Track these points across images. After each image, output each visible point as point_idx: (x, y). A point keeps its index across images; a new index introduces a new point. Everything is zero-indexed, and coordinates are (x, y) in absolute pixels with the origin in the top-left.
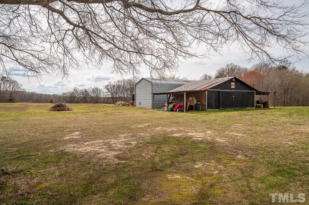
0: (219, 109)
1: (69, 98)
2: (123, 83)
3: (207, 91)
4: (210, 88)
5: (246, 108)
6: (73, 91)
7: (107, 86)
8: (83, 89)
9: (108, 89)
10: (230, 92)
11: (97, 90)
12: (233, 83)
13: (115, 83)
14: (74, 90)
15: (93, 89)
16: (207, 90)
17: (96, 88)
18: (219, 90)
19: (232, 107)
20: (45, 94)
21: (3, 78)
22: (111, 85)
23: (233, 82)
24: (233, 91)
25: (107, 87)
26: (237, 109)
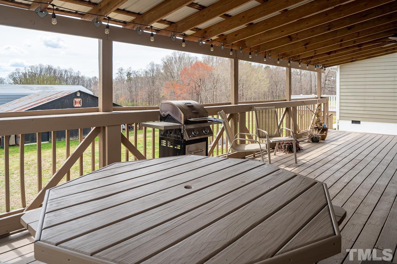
0: (48, 140)
7: (13, 73)
19: (76, 136)
23: (78, 97)
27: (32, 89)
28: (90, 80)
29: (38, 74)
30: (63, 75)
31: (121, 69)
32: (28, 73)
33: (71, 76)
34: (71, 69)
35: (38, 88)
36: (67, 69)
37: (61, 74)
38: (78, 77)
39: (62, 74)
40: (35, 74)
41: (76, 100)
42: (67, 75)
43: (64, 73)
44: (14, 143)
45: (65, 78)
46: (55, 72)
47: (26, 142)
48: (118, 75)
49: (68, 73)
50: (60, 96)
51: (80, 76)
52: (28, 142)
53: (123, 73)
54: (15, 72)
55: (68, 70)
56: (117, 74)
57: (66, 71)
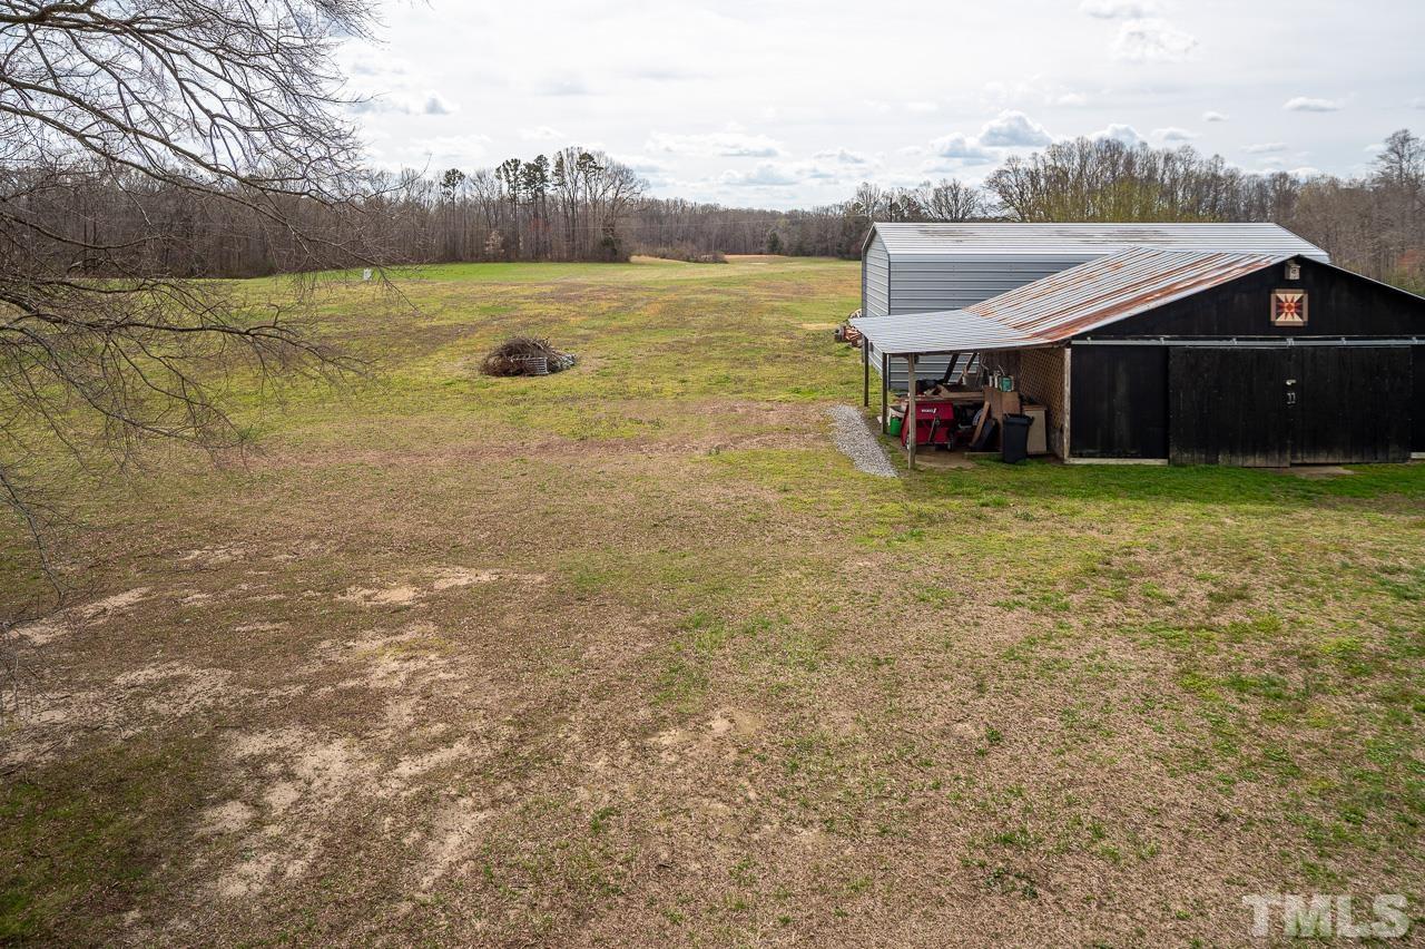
0: (1165, 456)
1: (841, 228)
2: (1077, 161)
3: (1068, 352)
4: (1096, 334)
5: (1414, 455)
6: (855, 202)
7: (1000, 173)
8: (896, 193)
9: (1004, 191)
10: (1261, 355)
11: (955, 196)
12: (1290, 297)
13: (1038, 158)
14: (861, 195)
15: (937, 191)
16: (1069, 345)
17: (950, 183)
18: (1163, 343)
19: (1282, 451)
20: (759, 212)
21: (583, 161)
22: (1016, 171)
23: (1291, 285)
24: (1290, 342)
25: (995, 183)
26: (1322, 461)
27: (1087, 239)
28: (1260, 186)
29: (1075, 173)
30: (1160, 171)
31: (1402, 135)
32: (1041, 168)
33: (1188, 175)
34: (1186, 149)
35: (1109, 235)
36: (1174, 147)
37: (1153, 170)
38: (1215, 177)
39: (1156, 170)
40: (1066, 174)
41: (1282, 297)
42: (1173, 171)
43: (1160, 164)
44: (1042, 448)
45: (1167, 181)
46: (1130, 163)
47: (1085, 452)
48: (1385, 164)
49: (1178, 164)
50: (1211, 278)
51: (1221, 173)
52: (1091, 451)
53: (1411, 155)
54: (1005, 168)
55: (1176, 155)
56: (1383, 158)
57: (1168, 158)
